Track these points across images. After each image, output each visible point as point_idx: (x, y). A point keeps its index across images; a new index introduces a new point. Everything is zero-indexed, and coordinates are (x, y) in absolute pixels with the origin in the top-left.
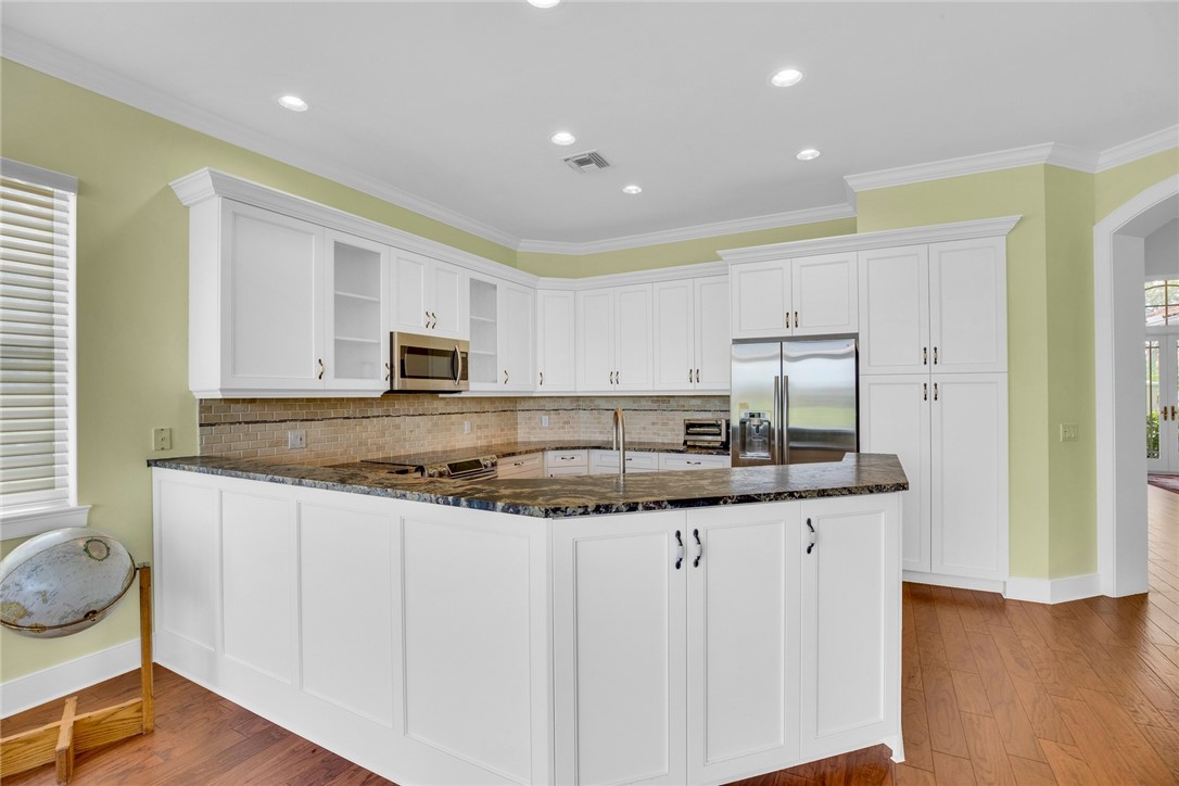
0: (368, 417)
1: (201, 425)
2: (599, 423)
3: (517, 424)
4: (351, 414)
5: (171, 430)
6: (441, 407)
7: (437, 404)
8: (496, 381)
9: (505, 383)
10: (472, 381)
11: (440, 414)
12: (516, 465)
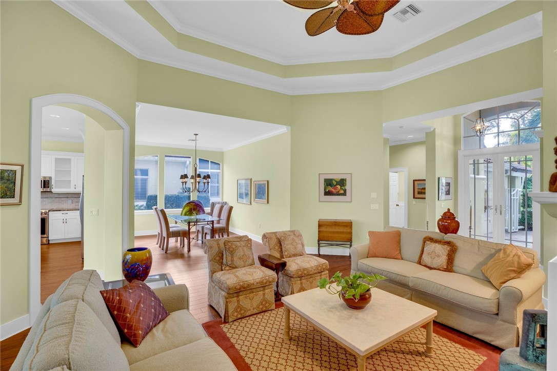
6: (56, 196)
7: (53, 195)
8: (70, 188)
9: (75, 188)
10: (56, 188)
11: (55, 198)
12: (62, 214)
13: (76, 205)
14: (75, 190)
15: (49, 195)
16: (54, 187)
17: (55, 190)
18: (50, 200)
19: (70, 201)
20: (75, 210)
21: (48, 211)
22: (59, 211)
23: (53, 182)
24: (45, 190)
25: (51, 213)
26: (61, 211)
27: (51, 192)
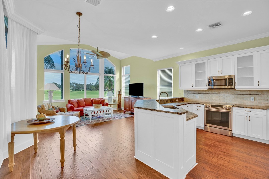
1: (184, 93)
6: (239, 92)
7: (237, 92)
8: (253, 85)
9: (259, 85)
10: (238, 85)
11: (238, 94)
12: (245, 111)
13: (259, 103)
14: (259, 87)
15: (233, 91)
16: (237, 84)
17: (237, 87)
18: (233, 96)
19: (252, 98)
20: (259, 109)
21: (231, 106)
22: (242, 107)
23: (236, 80)
24: (229, 87)
25: (234, 109)
26: (243, 107)
27: (234, 89)
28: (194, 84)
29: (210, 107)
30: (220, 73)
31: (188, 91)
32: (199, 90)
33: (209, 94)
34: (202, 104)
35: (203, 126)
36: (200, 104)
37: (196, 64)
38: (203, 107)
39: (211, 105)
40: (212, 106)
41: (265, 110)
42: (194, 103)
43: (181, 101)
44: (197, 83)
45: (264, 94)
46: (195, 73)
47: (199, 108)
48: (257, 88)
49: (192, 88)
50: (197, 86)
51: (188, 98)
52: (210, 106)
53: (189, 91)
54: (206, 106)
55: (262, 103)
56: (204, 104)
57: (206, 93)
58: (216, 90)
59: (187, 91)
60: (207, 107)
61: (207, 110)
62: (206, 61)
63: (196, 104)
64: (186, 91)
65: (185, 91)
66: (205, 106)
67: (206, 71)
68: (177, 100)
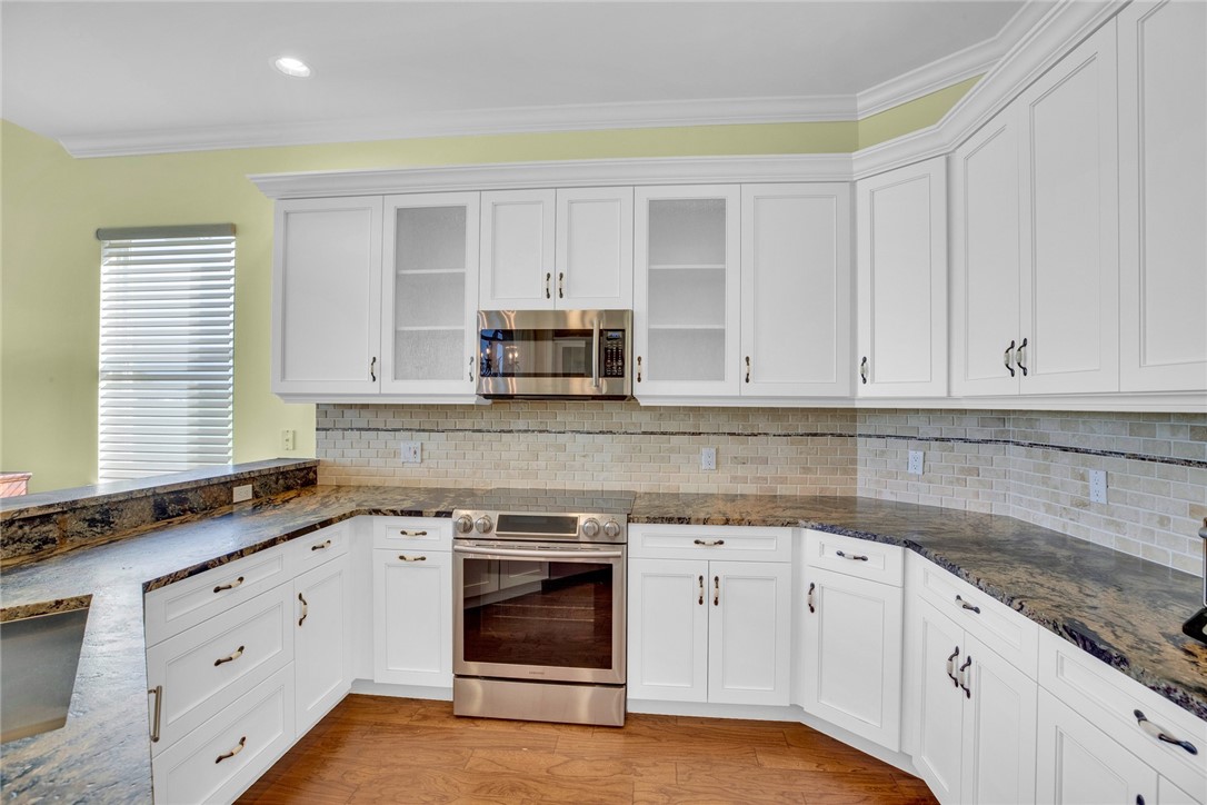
0: (511, 431)
1: (317, 429)
2: (1045, 482)
3: (854, 462)
4: (483, 426)
5: (294, 432)
6: (646, 422)
7: (636, 417)
8: (720, 377)
9: (747, 380)
10: (652, 378)
11: (644, 433)
12: (697, 542)
13: (734, 479)
14: (750, 390)
15: (615, 414)
16: (644, 368)
17: (647, 390)
18: (616, 445)
19: (706, 452)
20: (765, 523)
21: (623, 520)
22: (680, 520)
23: (639, 346)
24: (605, 386)
25: (638, 534)
26: (688, 522)
27: (633, 397)
28: (387, 359)
29: (494, 533)
30: (554, 293)
31: (348, 413)
32: (426, 406)
33: (487, 436)
34: (438, 514)
35: (447, 680)
36: (419, 514)
37: (400, 212)
38: (439, 536)
39: (495, 522)
40: (507, 523)
41: (788, 530)
42: (377, 512)
43: (288, 488)
44: (409, 348)
45: (756, 432)
46: (397, 277)
47: (413, 547)
48: (740, 397)
49: (373, 388)
50: (405, 378)
51: (347, 461)
52: (490, 528)
53: (354, 412)
54: (467, 528)
55: (744, 480)
56: (448, 514)
57: (468, 424)
58: (524, 407)
59: (339, 411)
60: (474, 533)
61: (471, 556)
62: (469, 200)
63: (395, 513)
64: (335, 416)
65: (323, 410)
66: (456, 525)
67: (470, 270)
68: (243, 493)
